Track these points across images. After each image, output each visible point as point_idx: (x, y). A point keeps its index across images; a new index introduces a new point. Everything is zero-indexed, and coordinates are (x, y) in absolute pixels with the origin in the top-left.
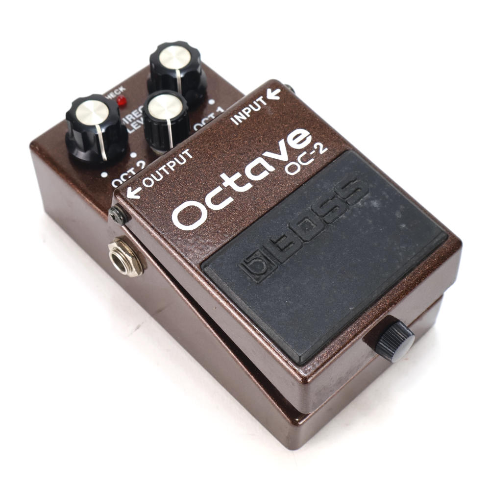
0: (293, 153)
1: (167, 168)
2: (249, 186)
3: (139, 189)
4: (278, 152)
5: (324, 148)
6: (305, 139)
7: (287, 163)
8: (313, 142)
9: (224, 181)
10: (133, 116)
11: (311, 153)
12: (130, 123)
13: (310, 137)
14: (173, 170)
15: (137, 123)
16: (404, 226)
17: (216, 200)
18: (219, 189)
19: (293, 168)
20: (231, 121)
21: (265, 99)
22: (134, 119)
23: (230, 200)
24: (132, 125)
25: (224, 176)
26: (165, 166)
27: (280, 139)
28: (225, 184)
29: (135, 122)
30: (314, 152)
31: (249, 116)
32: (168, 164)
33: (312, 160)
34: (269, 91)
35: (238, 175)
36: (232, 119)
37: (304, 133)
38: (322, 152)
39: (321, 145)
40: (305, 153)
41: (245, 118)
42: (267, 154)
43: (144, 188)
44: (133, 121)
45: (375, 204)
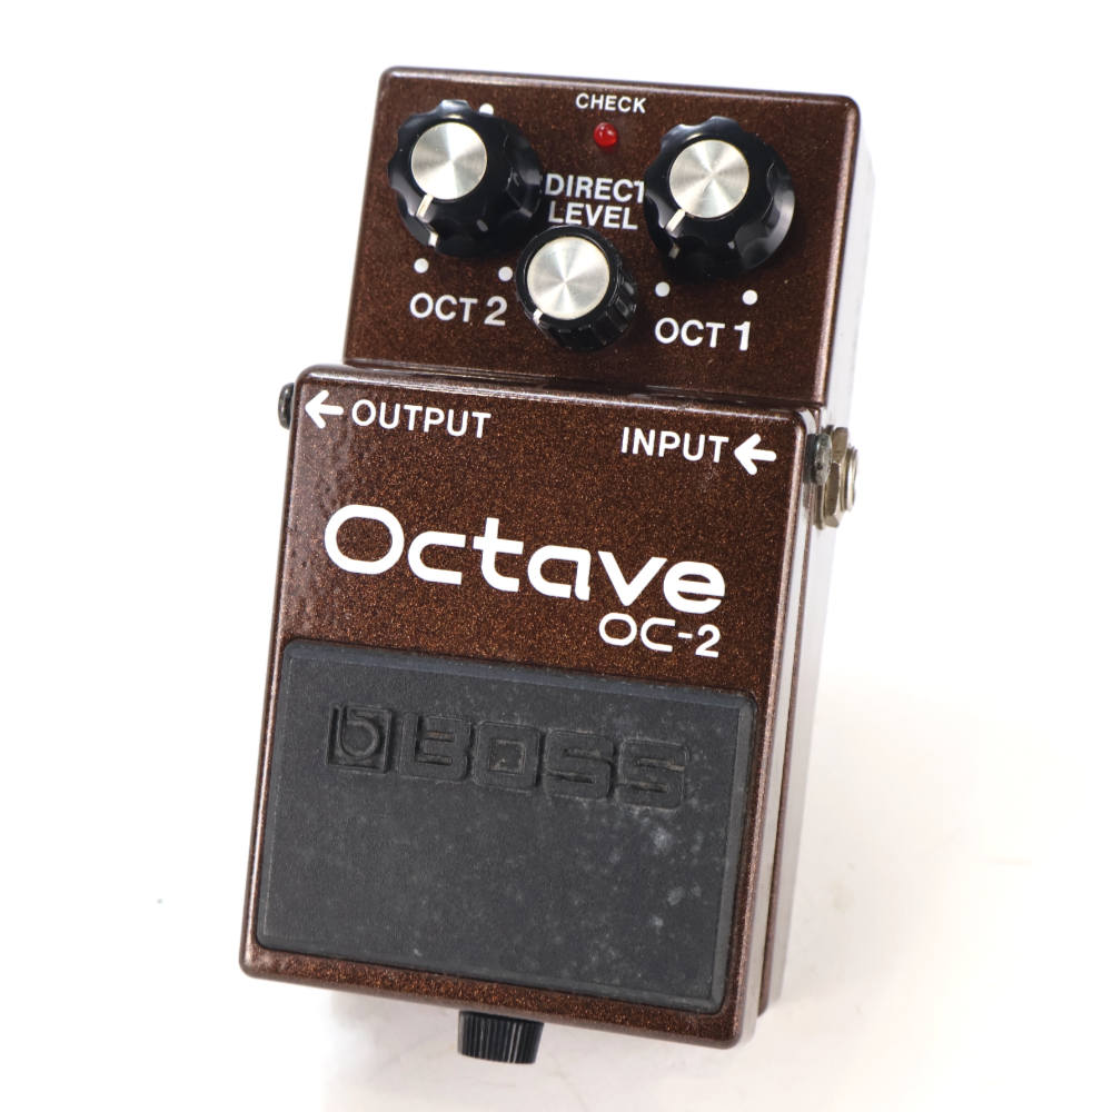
1: (420, 417)
2: (510, 584)
3: (338, 410)
4: (629, 575)
5: (712, 648)
6: (702, 598)
7: (620, 608)
8: (709, 618)
9: (482, 533)
10: (593, 189)
11: (682, 635)
12: (573, 199)
13: (718, 602)
14: (426, 429)
15: (584, 211)
16: (659, 923)
17: (433, 556)
18: (458, 540)
19: (618, 629)
20: (622, 432)
21: (728, 450)
22: (588, 195)
23: (454, 578)
24: (571, 205)
25: (492, 524)
26: (420, 408)
28: (478, 543)
29: (581, 205)
30: (689, 636)
31: (661, 454)
32: (429, 410)
33: (668, 648)
34: (756, 439)
35: (516, 547)
36: (626, 430)
37: (716, 584)
38: (702, 651)
39: (716, 637)
40: (671, 623)
41: (649, 451)
42: (608, 559)
43: (346, 417)
44: (583, 198)
45: (661, 838)
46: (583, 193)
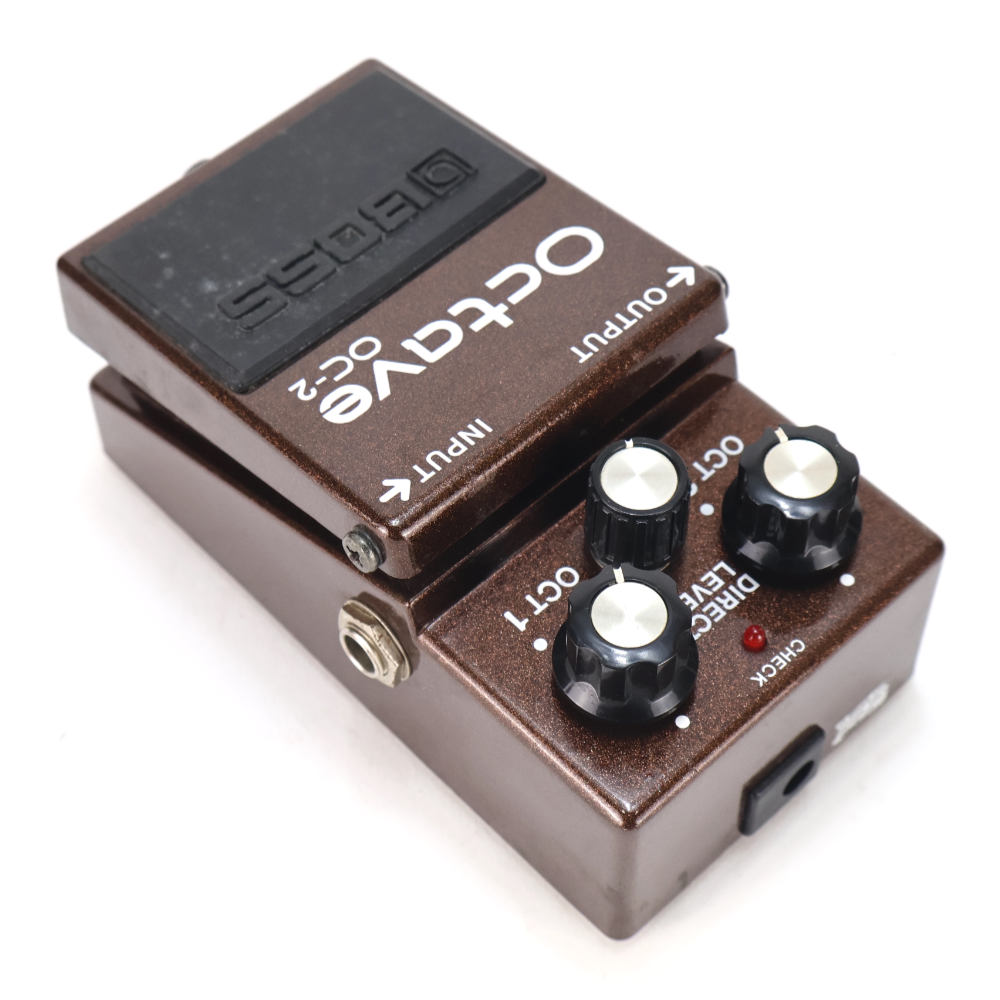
0: (363, 375)
1: (620, 324)
2: (456, 310)
3: (671, 284)
4: (393, 377)
5: (297, 390)
6: (334, 405)
8: (317, 401)
9: (506, 313)
10: (721, 605)
11: (324, 379)
12: (725, 588)
13: (322, 411)
14: (608, 323)
15: (710, 588)
16: (163, 256)
17: (521, 280)
18: (515, 298)
20: (491, 427)
21: (415, 478)
22: (718, 599)
23: (493, 283)
24: (721, 583)
25: (506, 322)
26: (626, 328)
27: (387, 399)
28: (503, 308)
29: (715, 589)
31: (453, 439)
32: (619, 332)
34: (405, 497)
35: (477, 326)
36: (490, 430)
37: (335, 417)
38: (302, 384)
39: (301, 396)
41: (463, 434)
42: (416, 370)
43: (663, 286)
44: (719, 593)
45: (210, 286)
46: (723, 597)
